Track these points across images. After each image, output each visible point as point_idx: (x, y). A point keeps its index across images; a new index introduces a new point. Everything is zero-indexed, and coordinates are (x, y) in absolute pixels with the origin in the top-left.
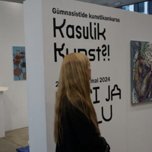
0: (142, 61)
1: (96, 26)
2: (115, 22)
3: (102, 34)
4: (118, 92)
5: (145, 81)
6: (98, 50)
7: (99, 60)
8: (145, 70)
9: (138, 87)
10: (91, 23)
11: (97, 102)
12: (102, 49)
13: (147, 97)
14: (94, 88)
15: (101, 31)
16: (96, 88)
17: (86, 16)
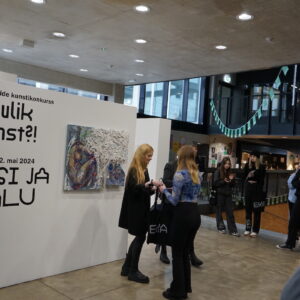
0: (81, 146)
1: (20, 107)
2: (47, 104)
3: (28, 115)
4: (45, 176)
5: (83, 168)
6: (21, 130)
7: (21, 140)
8: (84, 156)
9: (73, 173)
10: (13, 103)
11: (13, 183)
12: (26, 130)
13: (86, 185)
14: (11, 169)
15: (27, 111)
16: (14, 169)
17: (7, 95)
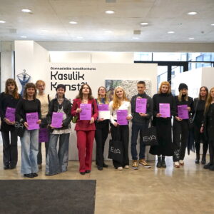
1: (77, 74)
2: (92, 70)
3: (82, 77)
6: (79, 85)
10: (73, 72)
15: (81, 75)
17: (70, 69)
